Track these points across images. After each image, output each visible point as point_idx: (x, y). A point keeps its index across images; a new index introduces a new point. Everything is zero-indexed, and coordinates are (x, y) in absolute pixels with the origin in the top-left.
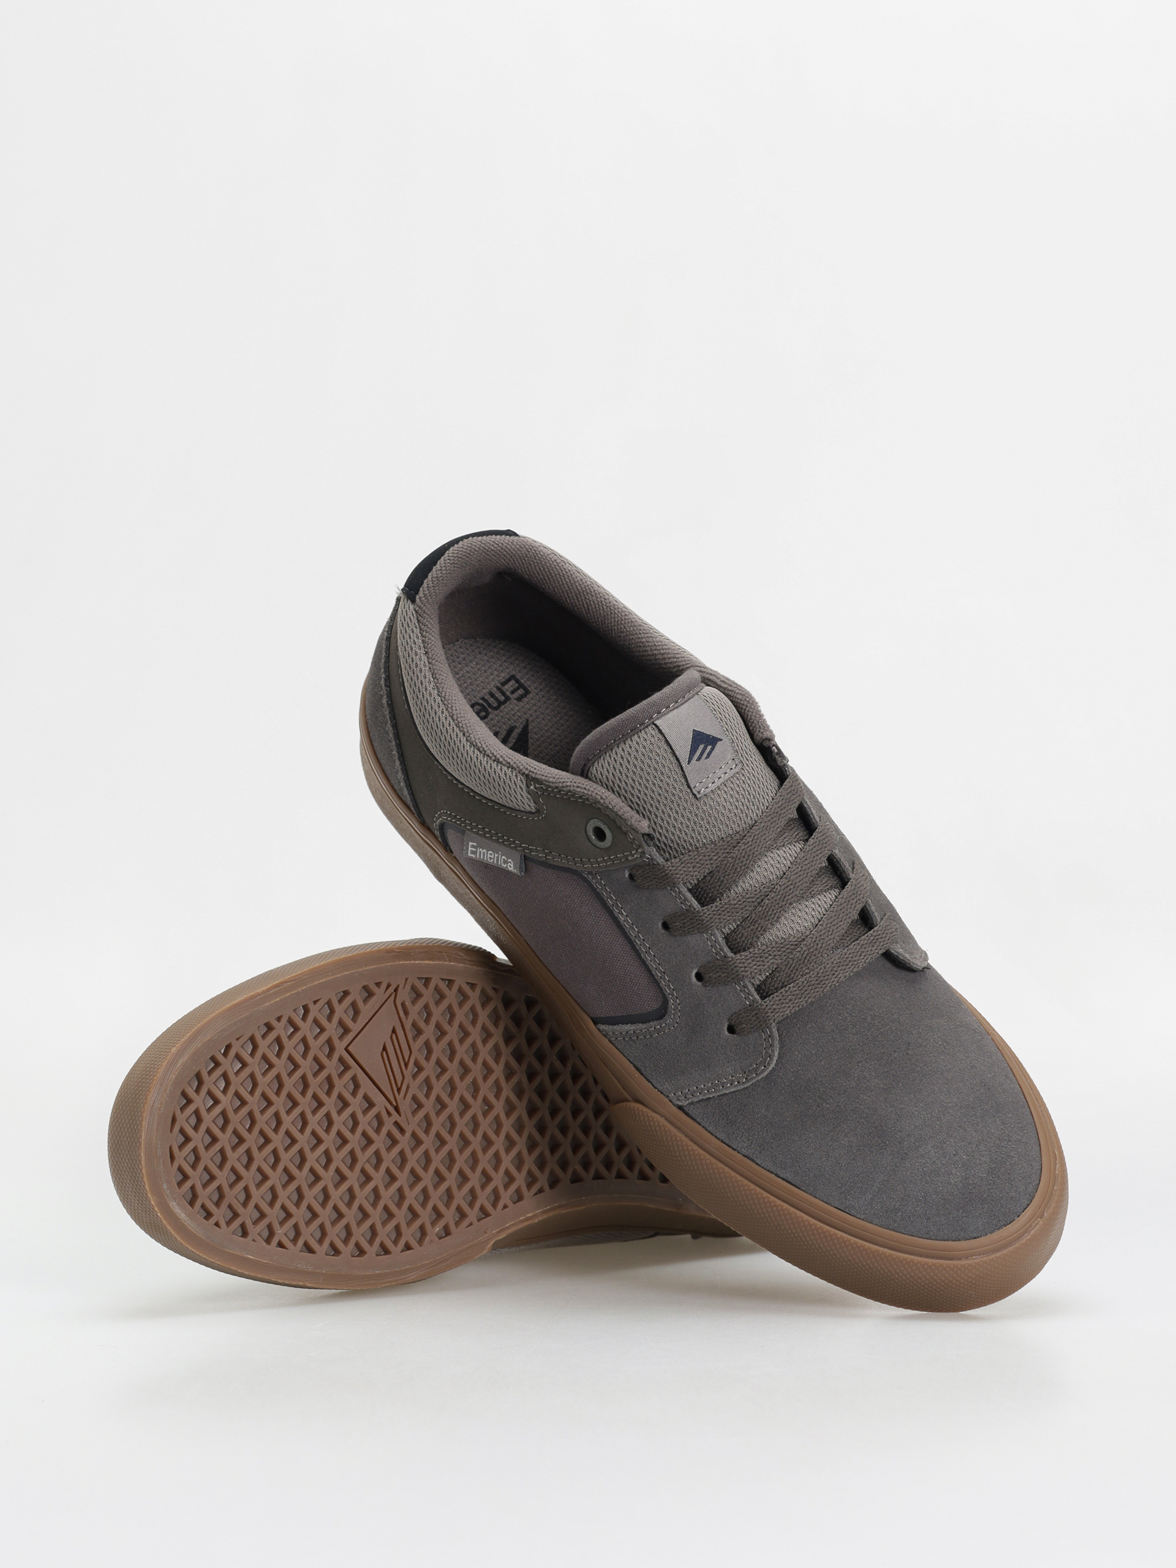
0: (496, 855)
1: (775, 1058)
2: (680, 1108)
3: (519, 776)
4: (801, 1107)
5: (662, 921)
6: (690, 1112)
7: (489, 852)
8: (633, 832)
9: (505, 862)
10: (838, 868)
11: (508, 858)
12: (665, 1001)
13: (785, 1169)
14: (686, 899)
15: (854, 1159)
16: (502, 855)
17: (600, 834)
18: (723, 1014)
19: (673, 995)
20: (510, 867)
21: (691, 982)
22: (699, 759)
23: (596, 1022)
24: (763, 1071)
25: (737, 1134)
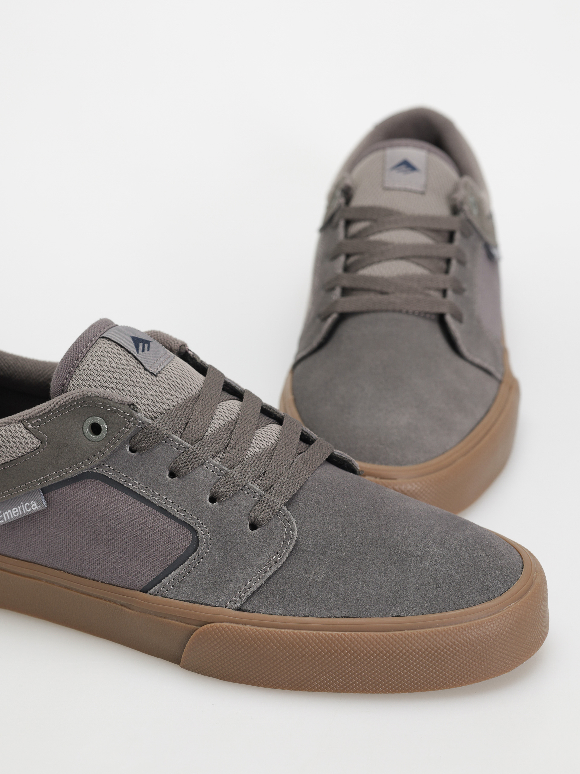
0: (19, 508)
1: (296, 529)
2: (239, 609)
3: (16, 425)
4: (330, 559)
5: (168, 473)
6: (249, 609)
7: (13, 510)
8: (121, 406)
9: (28, 507)
10: (271, 412)
11: (30, 502)
12: (194, 532)
13: (339, 609)
14: (180, 444)
15: (387, 576)
16: (24, 504)
17: (96, 429)
18: (242, 517)
19: (199, 523)
20: (34, 507)
21: (208, 505)
22: (143, 351)
23: (145, 590)
24: (291, 543)
25: (292, 602)
